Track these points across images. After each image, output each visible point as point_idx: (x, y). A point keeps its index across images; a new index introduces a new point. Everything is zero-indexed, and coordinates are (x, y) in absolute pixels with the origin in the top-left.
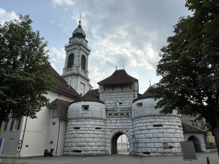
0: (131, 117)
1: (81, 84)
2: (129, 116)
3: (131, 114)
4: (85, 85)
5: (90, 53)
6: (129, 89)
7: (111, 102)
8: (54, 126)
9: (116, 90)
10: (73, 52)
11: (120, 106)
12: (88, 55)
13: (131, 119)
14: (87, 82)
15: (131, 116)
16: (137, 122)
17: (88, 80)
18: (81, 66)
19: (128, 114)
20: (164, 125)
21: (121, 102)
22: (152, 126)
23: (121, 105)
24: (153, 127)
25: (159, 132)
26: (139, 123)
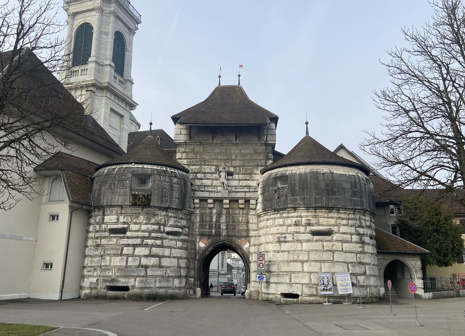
0: (255, 209)
1: (113, 115)
2: (251, 206)
3: (255, 203)
4: (122, 116)
5: (137, 29)
6: (255, 138)
7: (206, 169)
8: (54, 223)
9: (219, 139)
10: (89, 19)
11: (228, 180)
12: (132, 31)
13: (254, 213)
14: (128, 109)
15: (254, 207)
16: (270, 222)
17: (132, 106)
18: (112, 64)
19: (247, 201)
20: (336, 233)
21: (232, 169)
22: (308, 233)
23: (230, 177)
24: (310, 236)
25: (325, 249)
26: (276, 224)
